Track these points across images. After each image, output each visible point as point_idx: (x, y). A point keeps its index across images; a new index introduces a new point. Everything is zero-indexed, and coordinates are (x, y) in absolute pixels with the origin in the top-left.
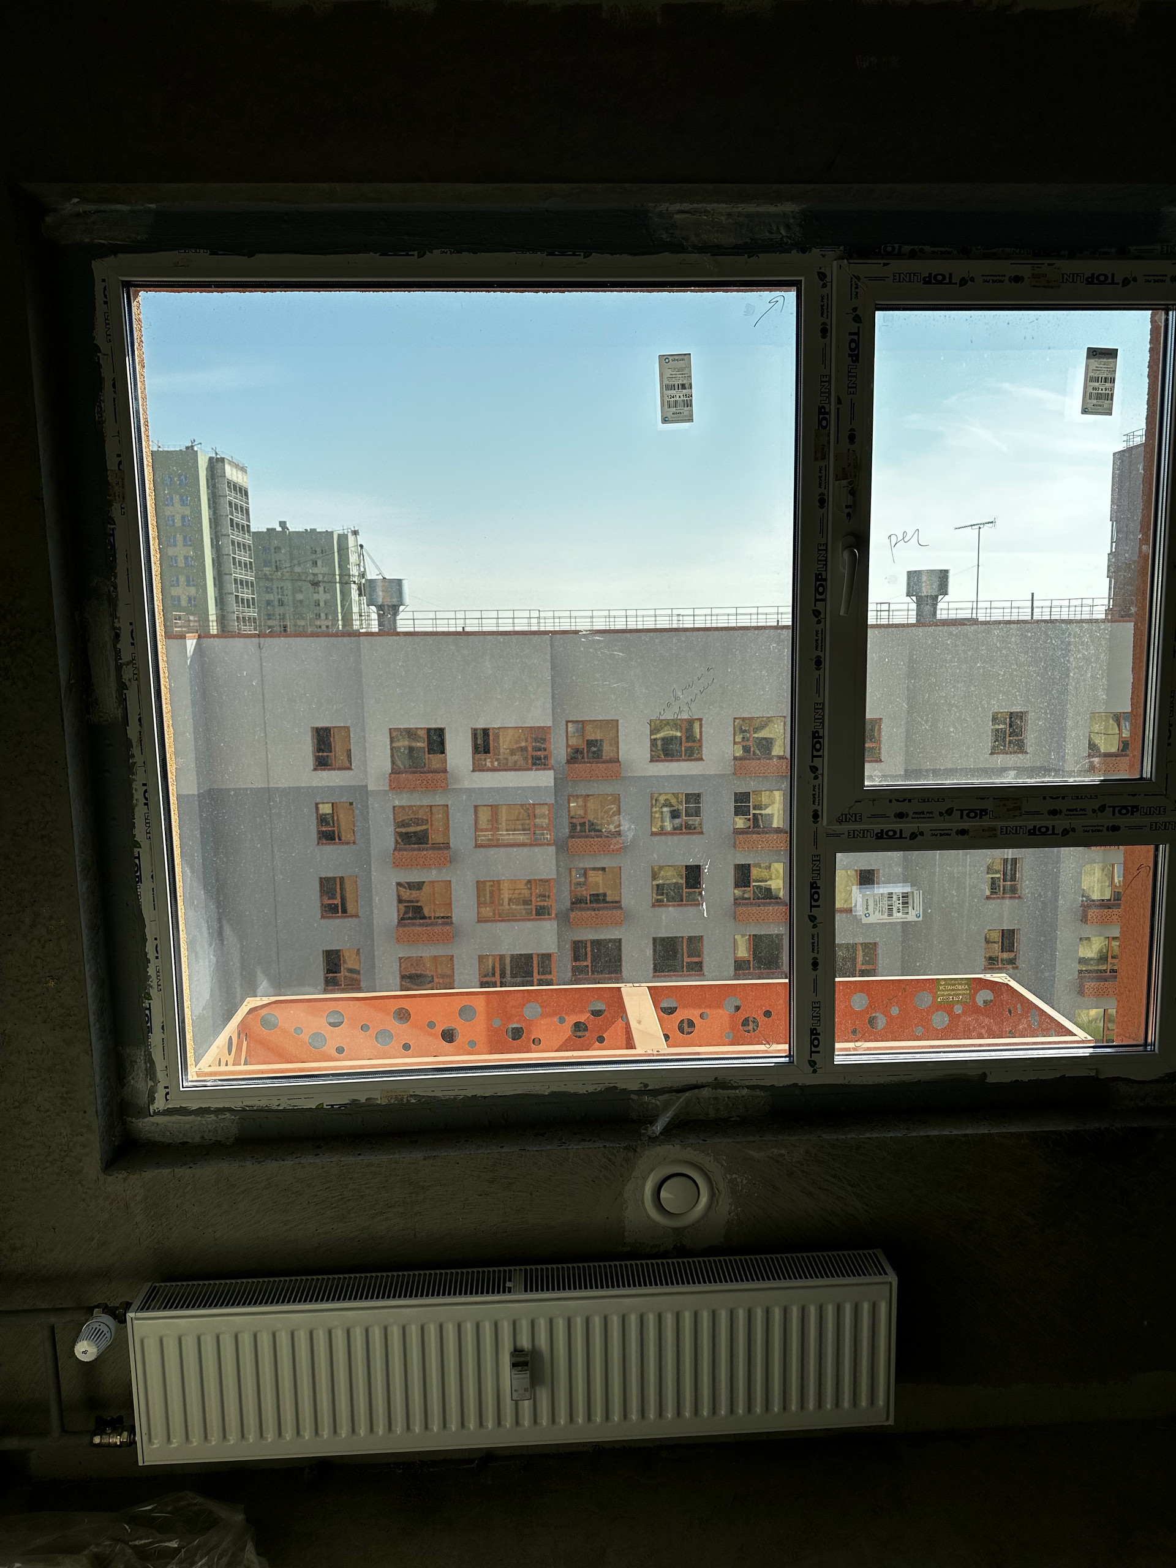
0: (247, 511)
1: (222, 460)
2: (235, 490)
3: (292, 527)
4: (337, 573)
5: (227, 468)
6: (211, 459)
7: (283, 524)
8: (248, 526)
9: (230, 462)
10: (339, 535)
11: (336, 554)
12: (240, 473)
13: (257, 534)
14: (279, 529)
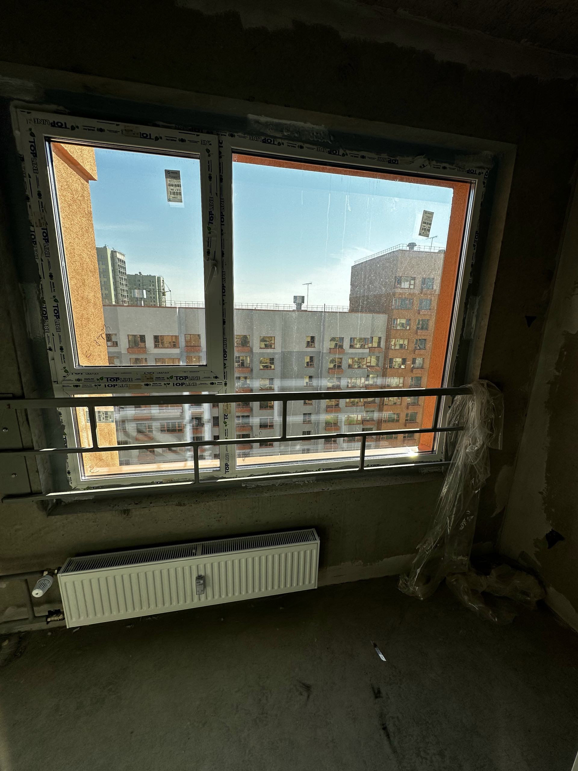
0: (125, 268)
1: (116, 252)
2: (120, 261)
3: (144, 274)
4: (157, 288)
5: (118, 254)
6: (112, 251)
7: (140, 273)
8: (126, 273)
9: (118, 253)
10: (158, 277)
11: (157, 283)
12: (122, 256)
13: (129, 275)
14: (139, 274)
